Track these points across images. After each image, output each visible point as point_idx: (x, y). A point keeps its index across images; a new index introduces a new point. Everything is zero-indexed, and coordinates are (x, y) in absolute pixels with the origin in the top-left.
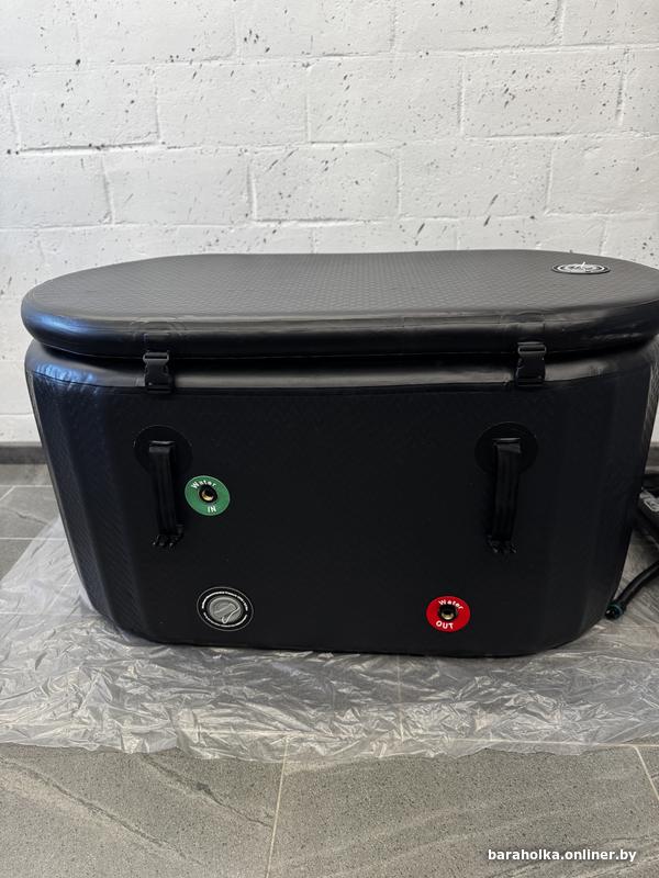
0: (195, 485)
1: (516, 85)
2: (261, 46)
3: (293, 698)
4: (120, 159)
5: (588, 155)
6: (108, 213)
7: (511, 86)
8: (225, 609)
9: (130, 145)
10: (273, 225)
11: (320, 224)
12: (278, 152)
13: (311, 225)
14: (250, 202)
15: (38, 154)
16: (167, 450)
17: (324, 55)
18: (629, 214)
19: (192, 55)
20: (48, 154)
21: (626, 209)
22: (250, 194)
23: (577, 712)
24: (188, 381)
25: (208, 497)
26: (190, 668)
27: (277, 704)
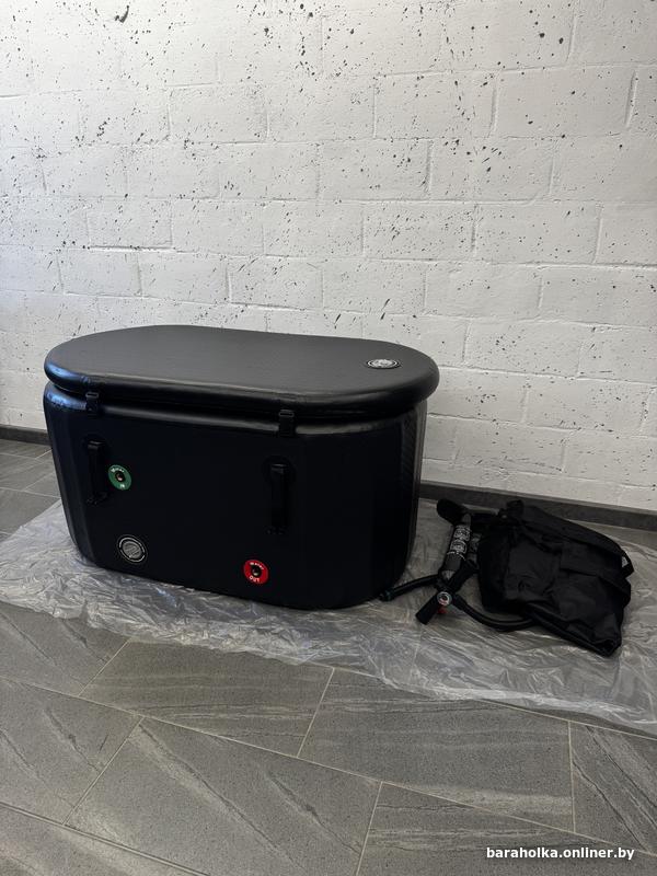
0: (113, 470)
1: (401, 224)
2: (235, 192)
3: (157, 607)
4: (149, 257)
5: (452, 275)
6: (140, 290)
7: (397, 226)
8: (132, 549)
9: (155, 249)
10: (242, 307)
11: (273, 309)
12: (246, 260)
13: (267, 309)
14: (227, 290)
15: (101, 249)
16: (96, 448)
17: (274, 199)
18: (484, 319)
19: (192, 195)
20: (106, 250)
21: (483, 315)
22: (227, 286)
23: (310, 644)
24: (111, 409)
25: (120, 478)
26: (110, 583)
27: (146, 610)
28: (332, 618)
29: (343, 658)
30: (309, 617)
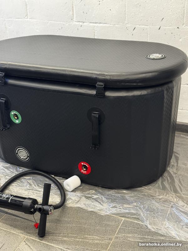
0: (12, 113)
6: (27, 15)
8: (23, 154)
13: (94, 25)
22: (73, 12)
25: (16, 117)
28: (124, 193)
29: (128, 213)
30: (112, 192)
